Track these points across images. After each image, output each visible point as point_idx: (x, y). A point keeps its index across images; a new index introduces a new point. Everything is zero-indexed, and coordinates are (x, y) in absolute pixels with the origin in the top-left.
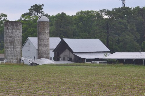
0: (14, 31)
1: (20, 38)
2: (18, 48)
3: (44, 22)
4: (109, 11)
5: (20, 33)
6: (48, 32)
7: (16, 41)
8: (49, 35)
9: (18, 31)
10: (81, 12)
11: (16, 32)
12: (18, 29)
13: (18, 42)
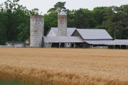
0: (37, 22)
1: (42, 28)
2: (40, 35)
3: (63, 15)
4: (117, 7)
5: (42, 24)
6: (66, 24)
7: (39, 30)
8: (67, 26)
9: (40, 23)
10: (98, 8)
11: (39, 23)
12: (41, 21)
13: (40, 31)
